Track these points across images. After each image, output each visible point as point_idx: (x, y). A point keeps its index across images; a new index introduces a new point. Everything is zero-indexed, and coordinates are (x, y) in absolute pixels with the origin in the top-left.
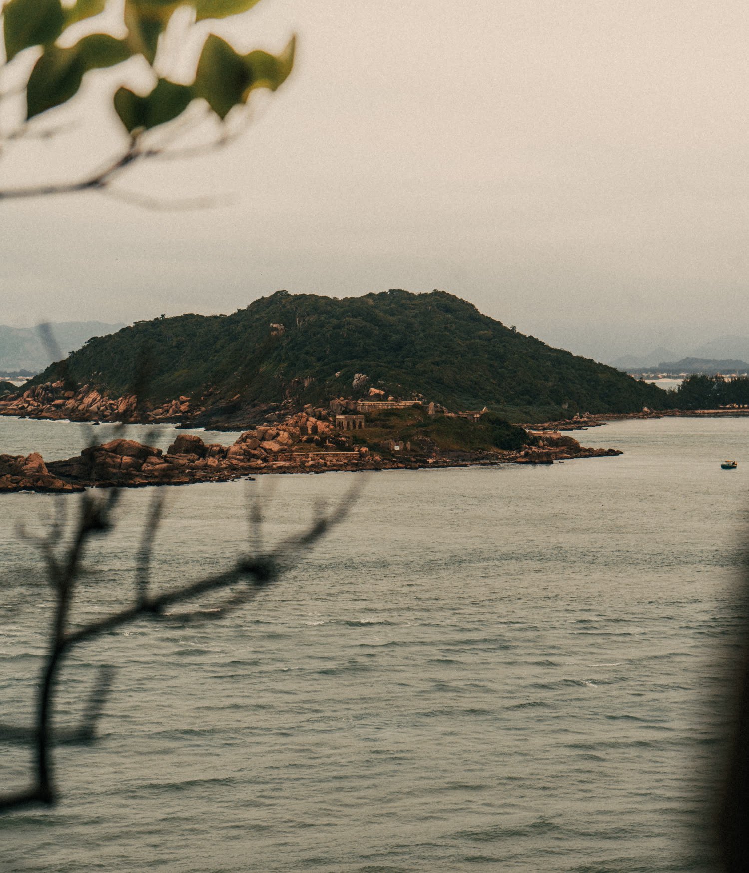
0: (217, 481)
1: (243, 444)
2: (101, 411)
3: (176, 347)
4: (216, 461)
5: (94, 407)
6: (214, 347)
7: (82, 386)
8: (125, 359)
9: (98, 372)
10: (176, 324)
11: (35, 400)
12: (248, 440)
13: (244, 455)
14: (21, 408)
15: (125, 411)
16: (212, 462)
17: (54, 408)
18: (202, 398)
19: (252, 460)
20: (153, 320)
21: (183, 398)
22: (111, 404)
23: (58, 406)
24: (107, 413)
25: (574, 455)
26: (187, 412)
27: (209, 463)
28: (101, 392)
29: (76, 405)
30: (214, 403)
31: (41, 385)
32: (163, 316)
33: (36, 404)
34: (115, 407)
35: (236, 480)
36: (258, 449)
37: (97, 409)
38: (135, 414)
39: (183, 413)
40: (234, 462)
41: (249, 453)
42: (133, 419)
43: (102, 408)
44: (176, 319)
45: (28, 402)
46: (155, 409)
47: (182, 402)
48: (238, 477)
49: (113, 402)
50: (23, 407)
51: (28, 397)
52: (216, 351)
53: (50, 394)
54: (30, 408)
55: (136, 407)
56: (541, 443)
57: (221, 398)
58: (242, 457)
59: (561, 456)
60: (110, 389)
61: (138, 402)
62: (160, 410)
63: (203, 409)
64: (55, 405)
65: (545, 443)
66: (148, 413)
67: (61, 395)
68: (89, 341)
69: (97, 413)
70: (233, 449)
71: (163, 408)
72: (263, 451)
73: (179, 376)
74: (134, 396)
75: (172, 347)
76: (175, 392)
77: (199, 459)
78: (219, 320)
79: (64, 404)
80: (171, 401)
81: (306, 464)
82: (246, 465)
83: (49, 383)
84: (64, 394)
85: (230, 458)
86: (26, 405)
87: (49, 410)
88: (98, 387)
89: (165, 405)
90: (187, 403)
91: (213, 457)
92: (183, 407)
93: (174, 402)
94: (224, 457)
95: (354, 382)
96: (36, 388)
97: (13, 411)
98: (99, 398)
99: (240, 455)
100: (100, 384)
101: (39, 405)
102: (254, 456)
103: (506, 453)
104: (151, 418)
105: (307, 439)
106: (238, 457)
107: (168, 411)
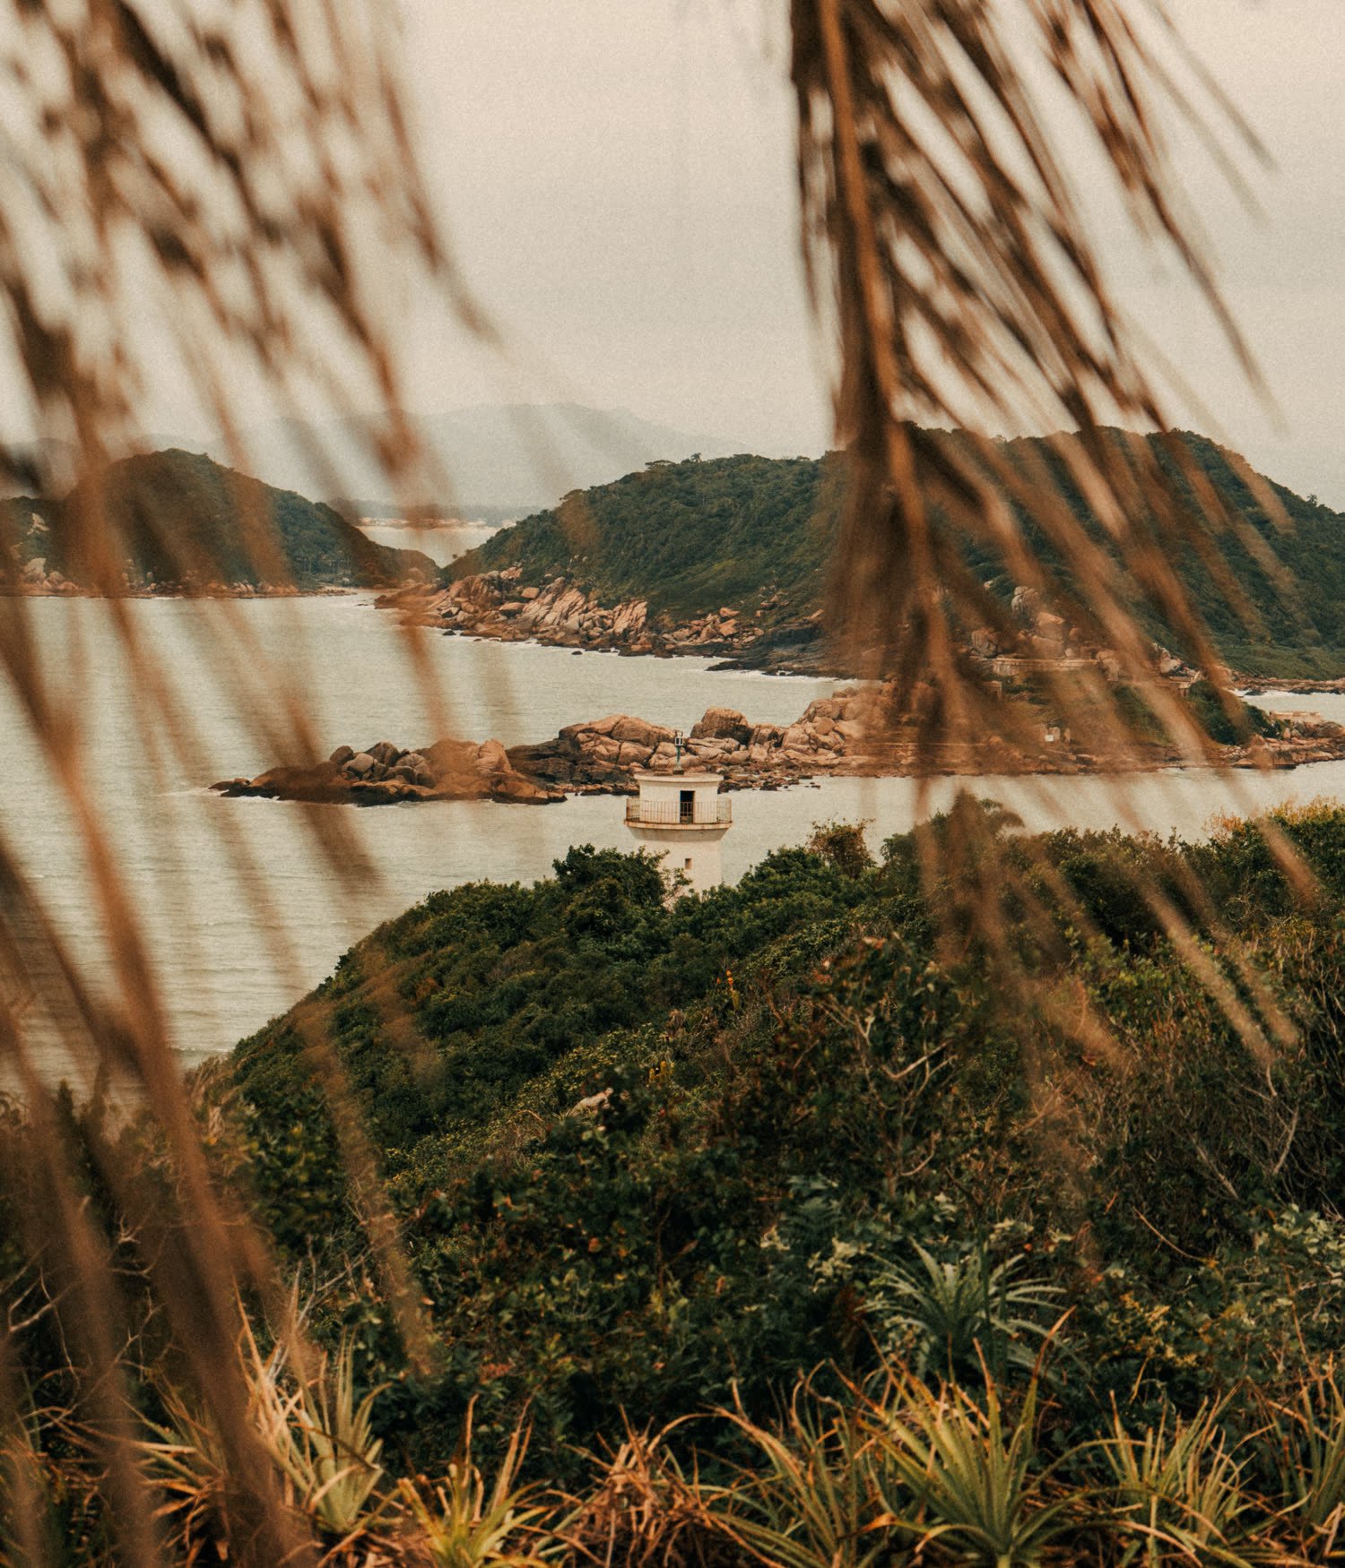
0: (762, 789)
1: (809, 724)
2: (586, 630)
3: (718, 515)
4: (765, 751)
5: (573, 622)
6: (783, 519)
7: (552, 580)
8: (628, 534)
9: (581, 558)
10: (720, 473)
11: (469, 601)
12: (817, 718)
13: (809, 742)
14: (445, 616)
15: (626, 631)
16: (758, 752)
17: (502, 618)
18: (759, 613)
19: (821, 750)
20: (678, 462)
21: (726, 611)
22: (603, 617)
23: (510, 614)
24: (594, 632)
25: (1338, 754)
26: (732, 636)
27: (753, 756)
28: (585, 591)
29: (542, 615)
30: (778, 622)
31: (482, 575)
32: (697, 456)
33: (472, 610)
34: (609, 622)
35: (790, 787)
36: (832, 733)
37: (577, 626)
38: (644, 636)
39: (726, 638)
40: (792, 754)
41: (816, 740)
42: (636, 648)
43: (586, 624)
44: (719, 463)
45: (458, 605)
46: (678, 627)
47: (724, 620)
48: (795, 782)
49: (604, 613)
50: (449, 614)
51: (458, 596)
52: (788, 529)
53: (496, 593)
54: (460, 617)
55: (644, 624)
56: (1287, 733)
57: (791, 615)
58: (806, 747)
59: (1314, 755)
60: (601, 588)
61: (648, 616)
62: (686, 632)
63: (760, 632)
64: (505, 613)
65: (1294, 732)
66: (666, 636)
67: (516, 594)
68: (566, 497)
69: (577, 632)
70: (792, 733)
71: (690, 628)
72: (838, 736)
73: (723, 570)
74: (644, 604)
75: (711, 516)
76: (714, 599)
77: (738, 748)
78: (796, 468)
79: (519, 611)
80: (705, 616)
81: (903, 762)
82: (808, 759)
83: (494, 573)
84: (520, 592)
85: (789, 748)
86: (454, 610)
87: (493, 620)
88: (579, 582)
89: (696, 622)
90: (733, 621)
91: (761, 743)
92: (727, 628)
93: (710, 618)
94: (778, 745)
95: (1015, 601)
96: (473, 580)
97: (432, 621)
98: (581, 603)
99: (803, 743)
100: (584, 577)
101: (476, 612)
102: (824, 745)
103: (1225, 748)
104: (669, 647)
105: (910, 719)
106: (800, 746)
107: (698, 633)
